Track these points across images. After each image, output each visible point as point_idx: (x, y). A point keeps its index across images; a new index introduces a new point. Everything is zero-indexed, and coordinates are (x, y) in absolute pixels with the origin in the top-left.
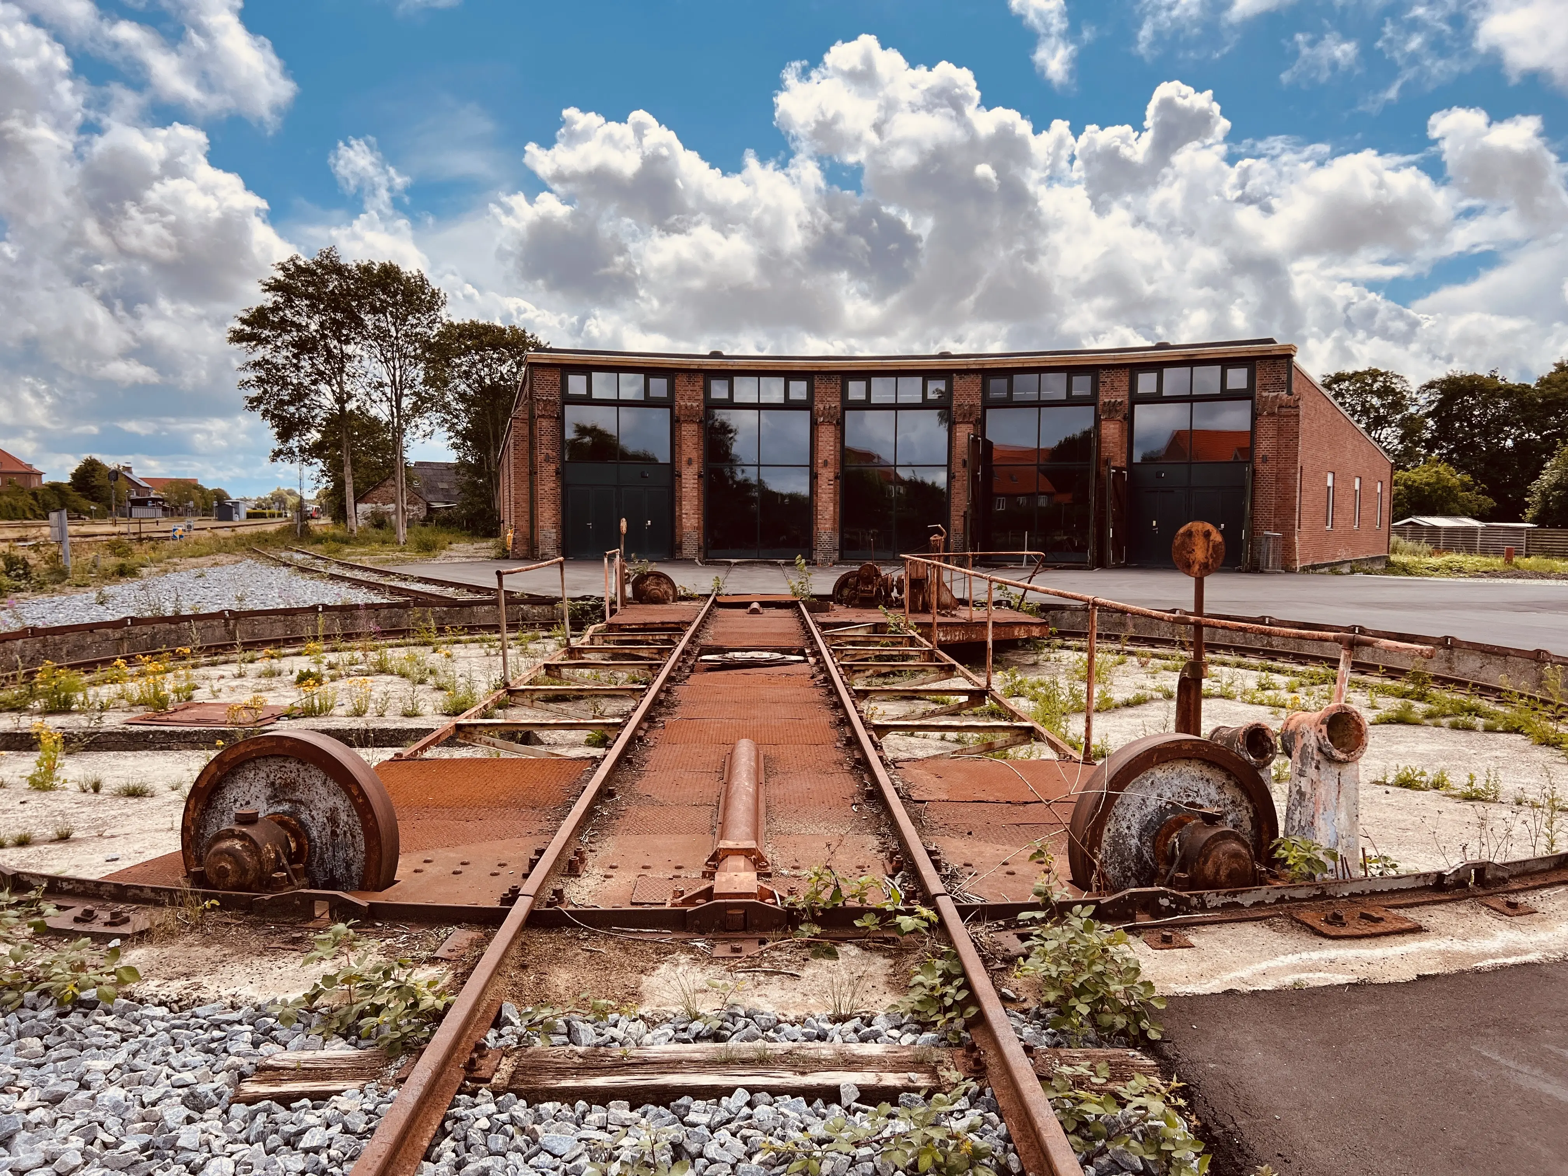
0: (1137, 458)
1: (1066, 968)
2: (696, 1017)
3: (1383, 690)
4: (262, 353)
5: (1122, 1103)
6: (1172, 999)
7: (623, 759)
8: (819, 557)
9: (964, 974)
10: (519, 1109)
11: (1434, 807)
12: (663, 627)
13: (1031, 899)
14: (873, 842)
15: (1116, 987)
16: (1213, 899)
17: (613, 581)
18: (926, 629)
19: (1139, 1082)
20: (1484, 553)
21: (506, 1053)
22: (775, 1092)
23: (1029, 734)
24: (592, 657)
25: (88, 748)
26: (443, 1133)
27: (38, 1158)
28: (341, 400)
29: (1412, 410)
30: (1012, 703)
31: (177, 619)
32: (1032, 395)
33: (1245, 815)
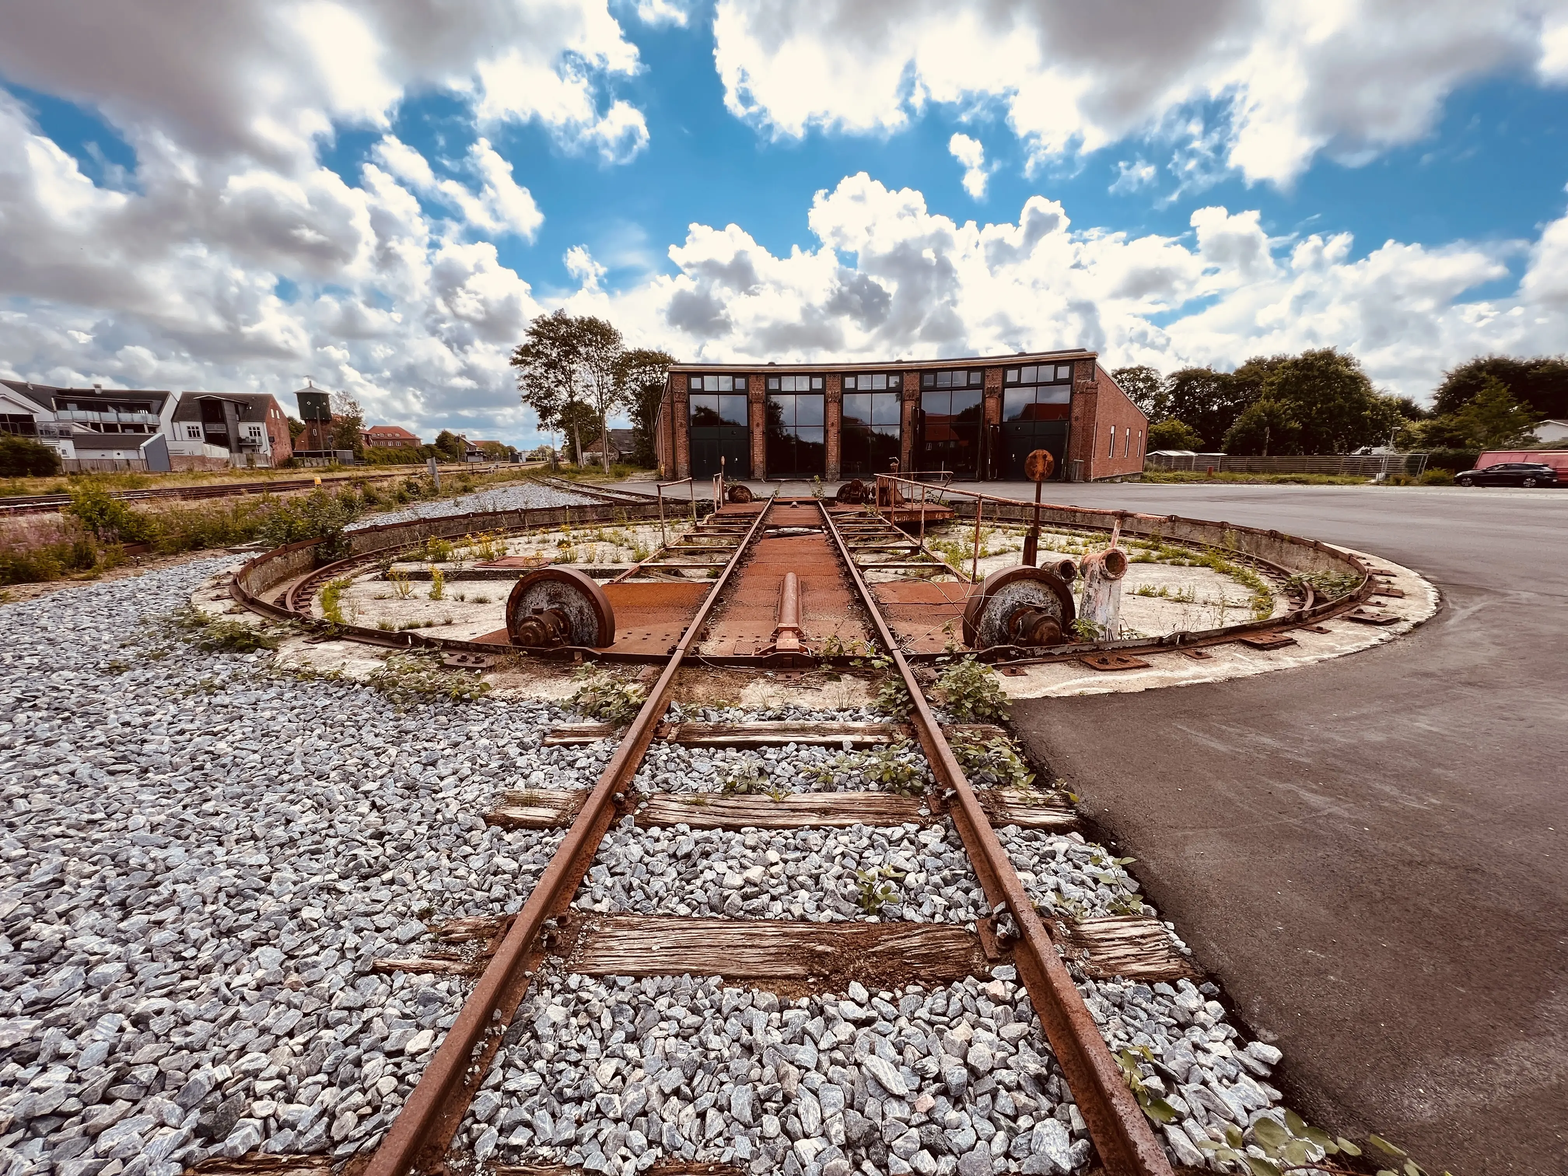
0: (1005, 419)
1: (960, 685)
2: (769, 709)
3: (1135, 545)
4: (528, 370)
5: (988, 750)
6: (1014, 701)
7: (726, 583)
8: (829, 477)
9: (907, 688)
10: (682, 751)
11: (1159, 606)
12: (745, 516)
13: (943, 651)
14: (859, 624)
15: (986, 694)
16: (1038, 651)
17: (718, 491)
18: (888, 515)
19: (997, 740)
20: (1197, 470)
21: (674, 725)
22: (809, 744)
23: (943, 570)
24: (708, 532)
25: (456, 579)
26: (644, 762)
27: (450, 771)
28: (572, 394)
29: (1162, 389)
30: (934, 554)
31: (495, 513)
32: (947, 384)
33: (1058, 609)
